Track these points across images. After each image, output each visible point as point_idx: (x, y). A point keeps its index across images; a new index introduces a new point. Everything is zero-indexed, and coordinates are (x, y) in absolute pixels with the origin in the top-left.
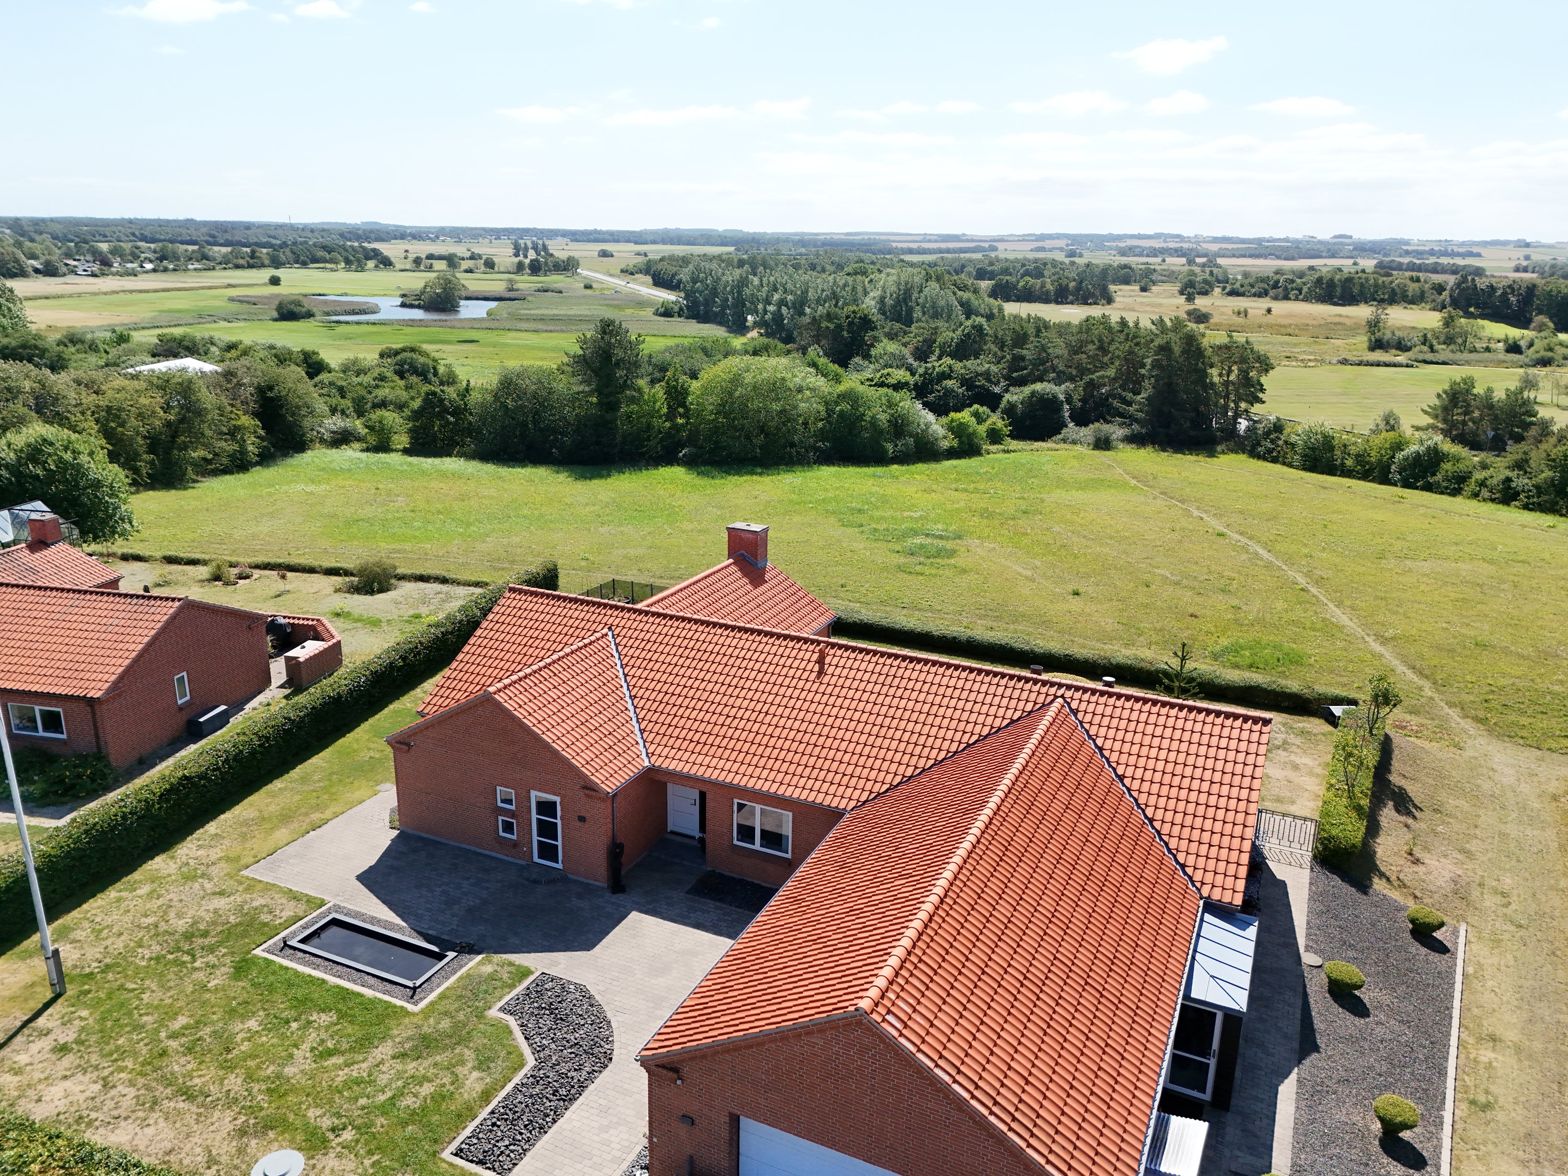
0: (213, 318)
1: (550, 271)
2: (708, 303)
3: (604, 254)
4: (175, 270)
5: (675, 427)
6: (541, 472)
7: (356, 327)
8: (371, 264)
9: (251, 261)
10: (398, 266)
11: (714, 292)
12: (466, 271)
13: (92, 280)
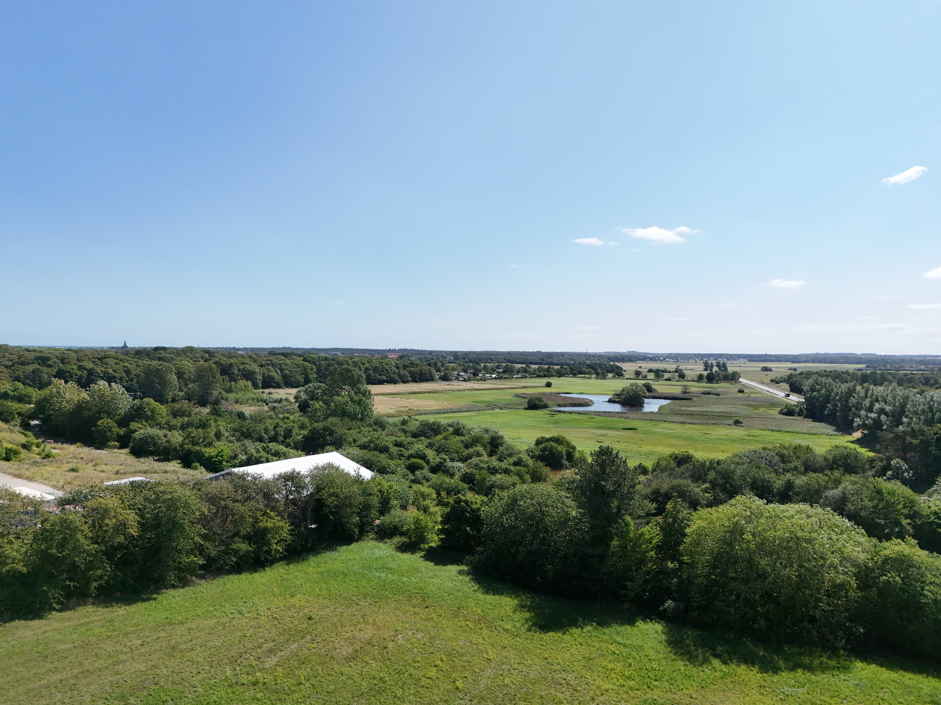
1: (720, 380)
2: (823, 407)
3: (765, 369)
4: (505, 378)
10: (626, 376)
11: (827, 399)
12: (666, 380)
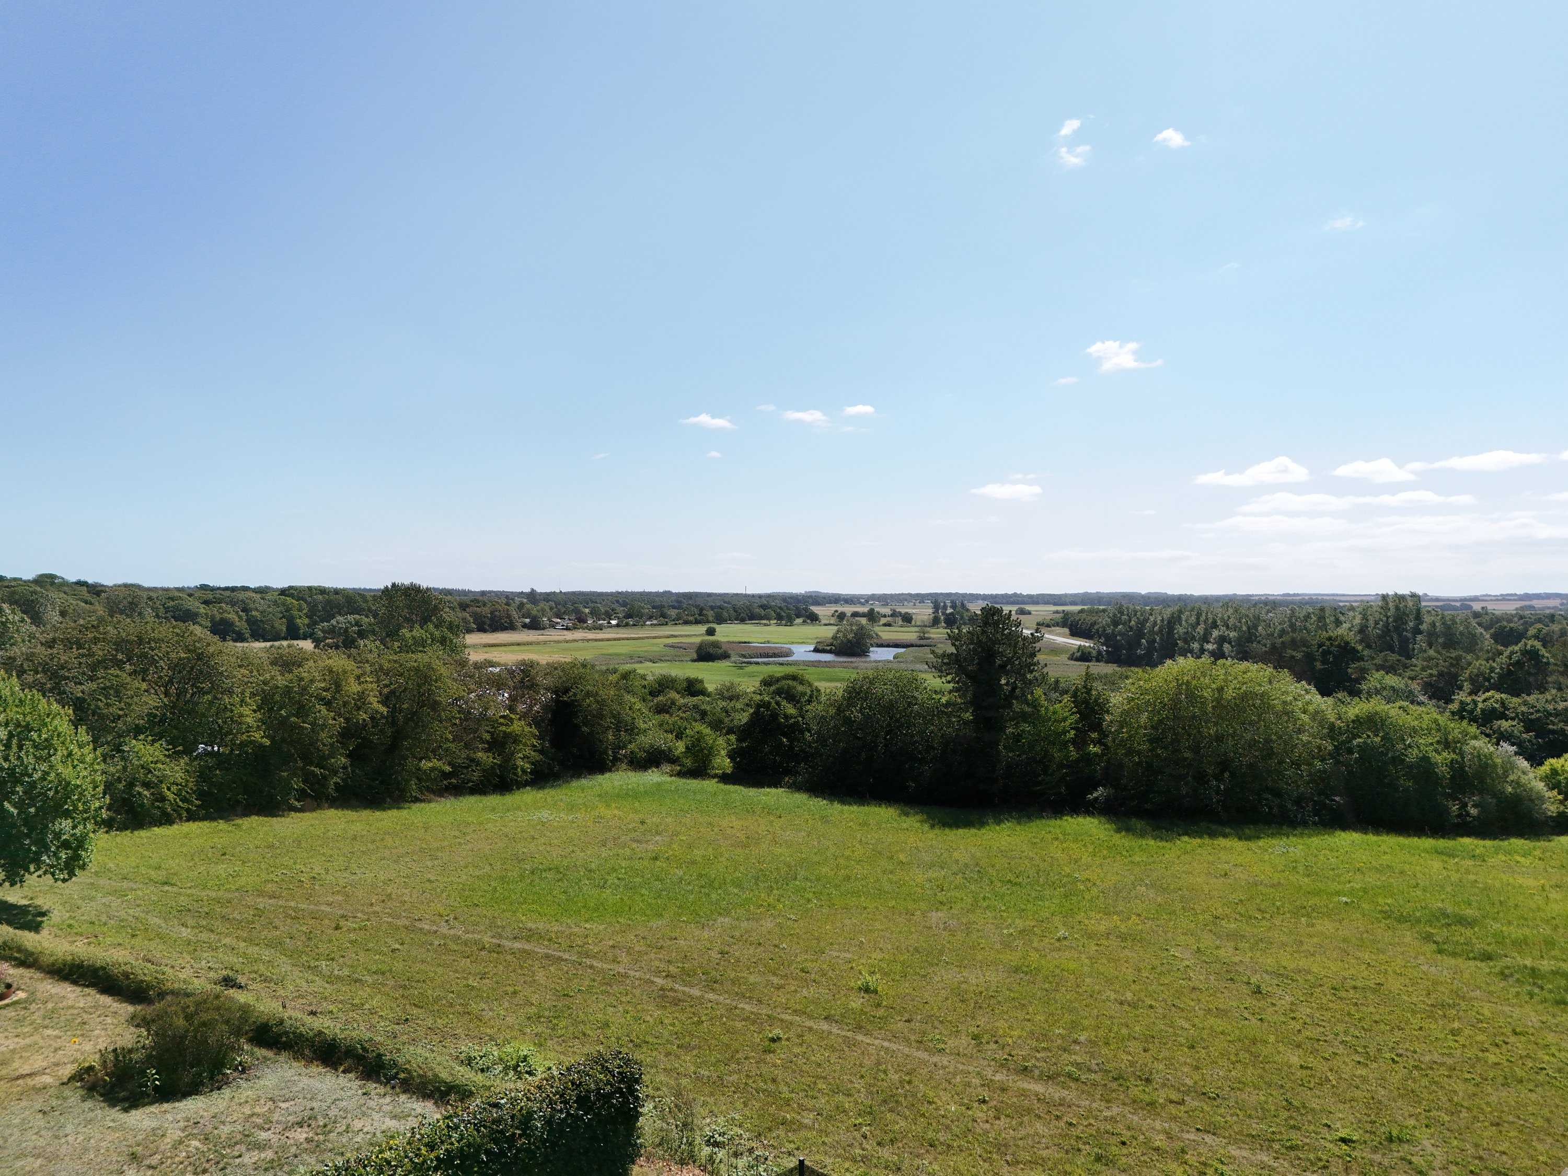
0: (641, 659)
2: (1134, 643)
3: (1022, 612)
4: (634, 625)
5: (1087, 759)
6: (884, 814)
7: (765, 667)
8: (799, 621)
9: (699, 618)
10: (823, 622)
11: (1140, 634)
12: (885, 625)
13: (565, 632)
